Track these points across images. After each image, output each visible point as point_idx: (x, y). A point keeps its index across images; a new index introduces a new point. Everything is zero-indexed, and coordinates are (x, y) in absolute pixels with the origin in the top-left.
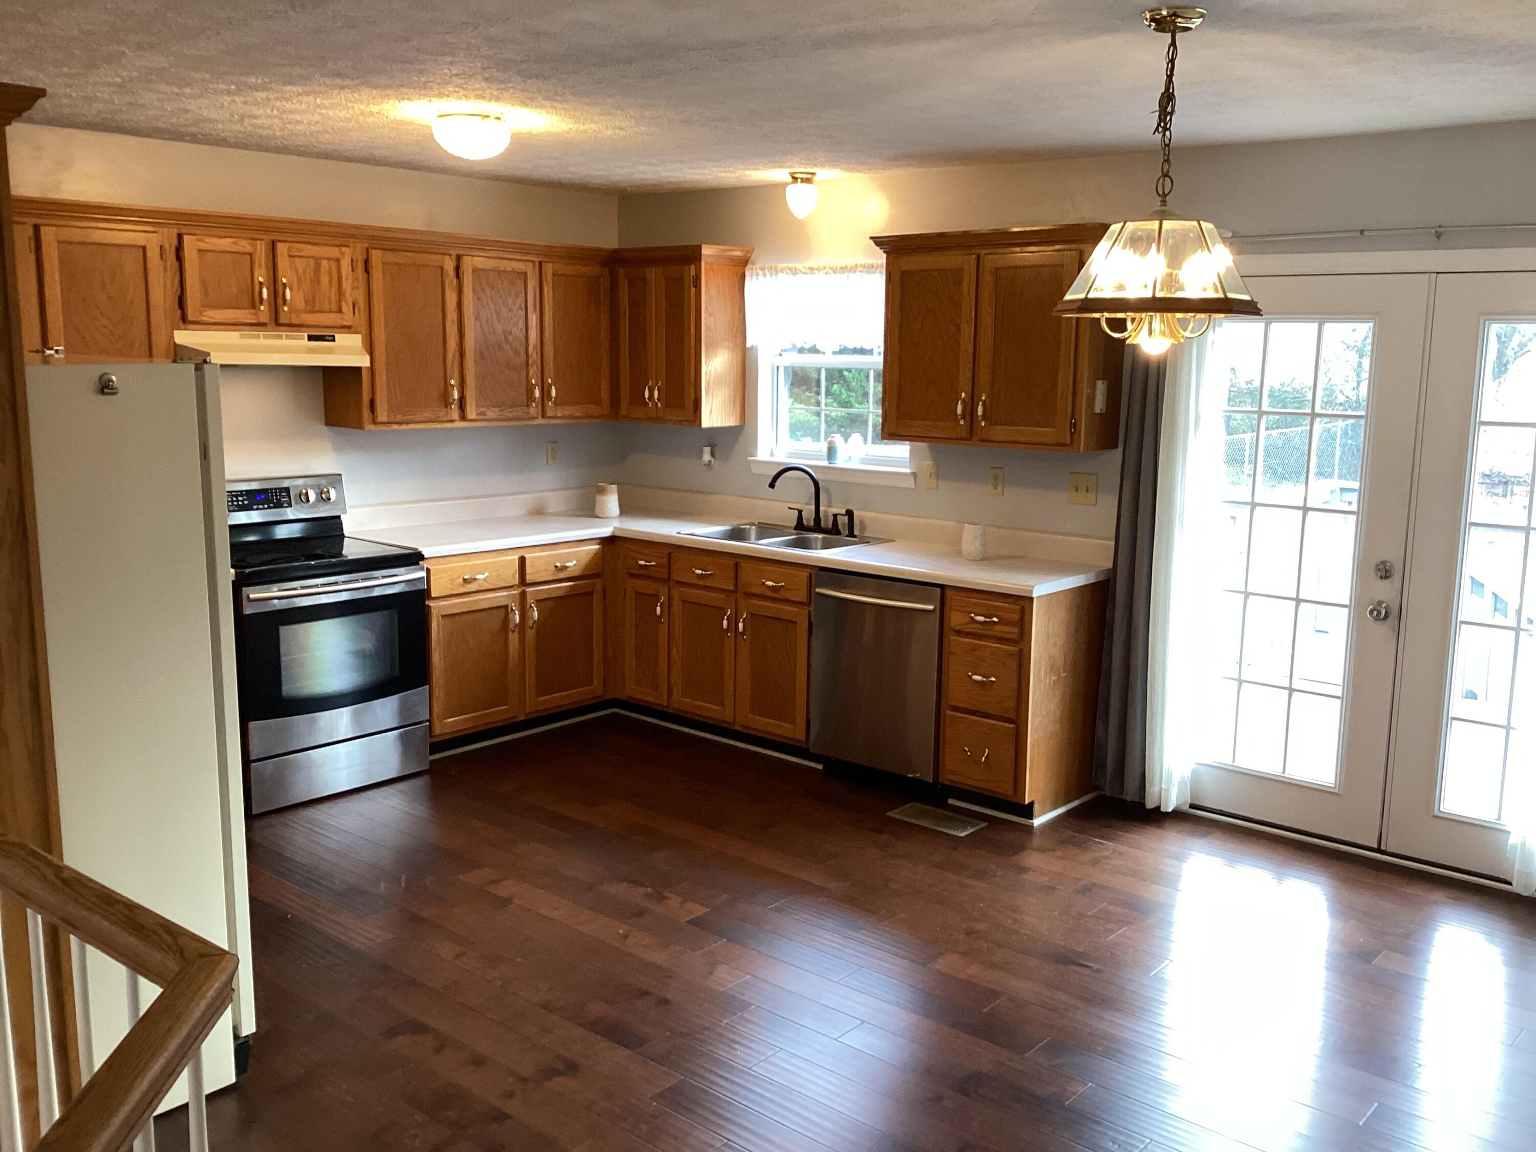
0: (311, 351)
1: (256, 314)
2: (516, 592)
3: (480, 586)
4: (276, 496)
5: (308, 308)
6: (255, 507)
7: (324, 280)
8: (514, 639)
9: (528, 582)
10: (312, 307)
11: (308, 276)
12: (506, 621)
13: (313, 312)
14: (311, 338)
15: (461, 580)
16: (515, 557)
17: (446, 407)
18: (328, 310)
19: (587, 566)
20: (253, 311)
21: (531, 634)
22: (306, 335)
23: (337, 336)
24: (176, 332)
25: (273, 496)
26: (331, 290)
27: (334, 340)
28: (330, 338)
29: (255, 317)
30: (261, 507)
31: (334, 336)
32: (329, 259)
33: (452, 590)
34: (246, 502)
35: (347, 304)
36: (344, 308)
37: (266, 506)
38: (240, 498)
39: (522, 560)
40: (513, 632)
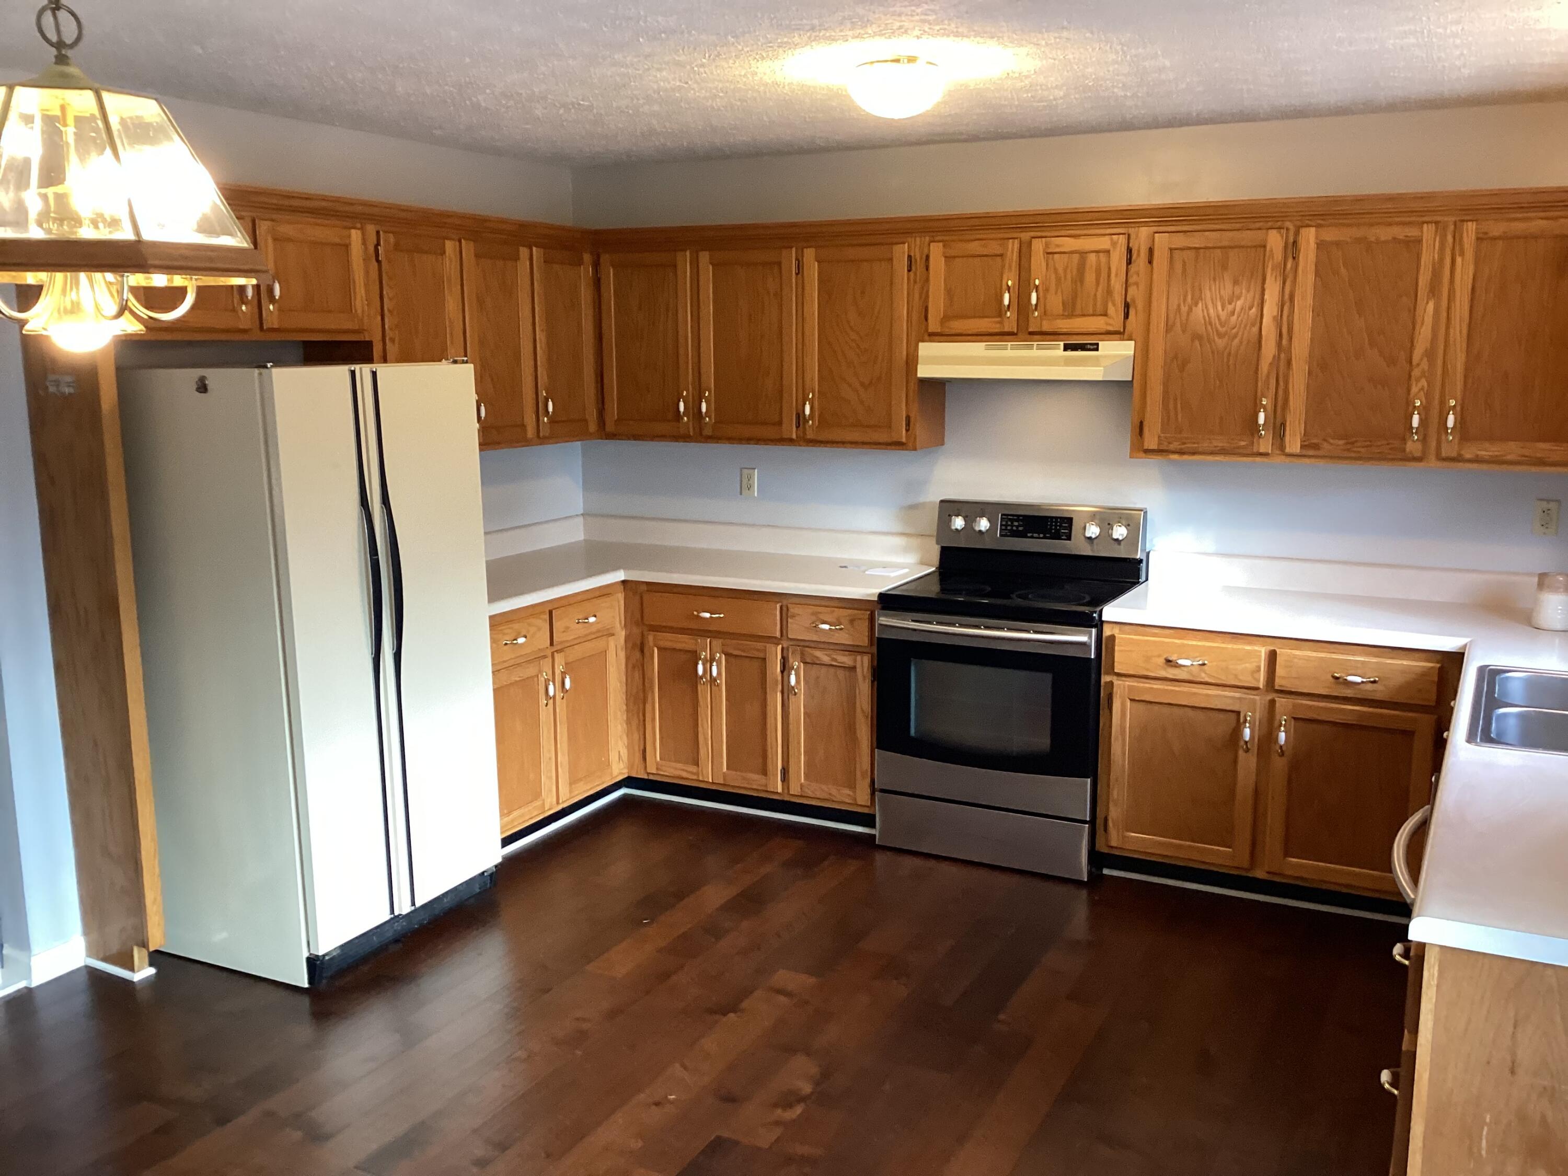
0: (1068, 362)
1: (1001, 323)
2: (1257, 698)
3: (1194, 676)
4: (1056, 526)
5: (1066, 314)
6: (1029, 535)
7: (1090, 277)
8: (1247, 763)
9: (1277, 688)
10: (1070, 310)
11: (1069, 277)
12: (1237, 732)
13: (1071, 316)
14: (1067, 348)
15: (1161, 661)
16: (1262, 651)
17: (1252, 435)
18: (1091, 312)
19: (1401, 689)
20: (998, 319)
21: (1279, 765)
22: (1062, 344)
23: (1101, 343)
24: (921, 344)
25: (1051, 525)
26: (1097, 290)
27: (1097, 349)
28: (1092, 347)
29: (998, 326)
30: (1035, 535)
31: (1097, 344)
32: (1097, 252)
33: (1147, 670)
34: (1021, 528)
35: (1114, 305)
36: (1111, 310)
37: (1041, 536)
38: (1016, 524)
39: (1272, 656)
40: (1247, 750)
